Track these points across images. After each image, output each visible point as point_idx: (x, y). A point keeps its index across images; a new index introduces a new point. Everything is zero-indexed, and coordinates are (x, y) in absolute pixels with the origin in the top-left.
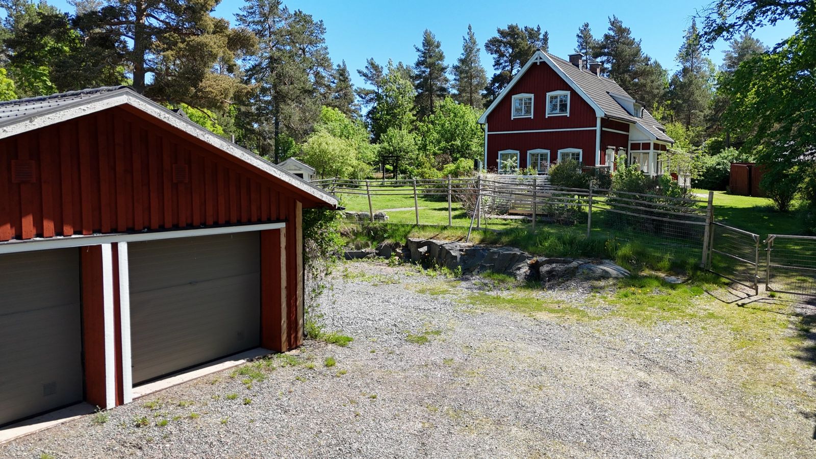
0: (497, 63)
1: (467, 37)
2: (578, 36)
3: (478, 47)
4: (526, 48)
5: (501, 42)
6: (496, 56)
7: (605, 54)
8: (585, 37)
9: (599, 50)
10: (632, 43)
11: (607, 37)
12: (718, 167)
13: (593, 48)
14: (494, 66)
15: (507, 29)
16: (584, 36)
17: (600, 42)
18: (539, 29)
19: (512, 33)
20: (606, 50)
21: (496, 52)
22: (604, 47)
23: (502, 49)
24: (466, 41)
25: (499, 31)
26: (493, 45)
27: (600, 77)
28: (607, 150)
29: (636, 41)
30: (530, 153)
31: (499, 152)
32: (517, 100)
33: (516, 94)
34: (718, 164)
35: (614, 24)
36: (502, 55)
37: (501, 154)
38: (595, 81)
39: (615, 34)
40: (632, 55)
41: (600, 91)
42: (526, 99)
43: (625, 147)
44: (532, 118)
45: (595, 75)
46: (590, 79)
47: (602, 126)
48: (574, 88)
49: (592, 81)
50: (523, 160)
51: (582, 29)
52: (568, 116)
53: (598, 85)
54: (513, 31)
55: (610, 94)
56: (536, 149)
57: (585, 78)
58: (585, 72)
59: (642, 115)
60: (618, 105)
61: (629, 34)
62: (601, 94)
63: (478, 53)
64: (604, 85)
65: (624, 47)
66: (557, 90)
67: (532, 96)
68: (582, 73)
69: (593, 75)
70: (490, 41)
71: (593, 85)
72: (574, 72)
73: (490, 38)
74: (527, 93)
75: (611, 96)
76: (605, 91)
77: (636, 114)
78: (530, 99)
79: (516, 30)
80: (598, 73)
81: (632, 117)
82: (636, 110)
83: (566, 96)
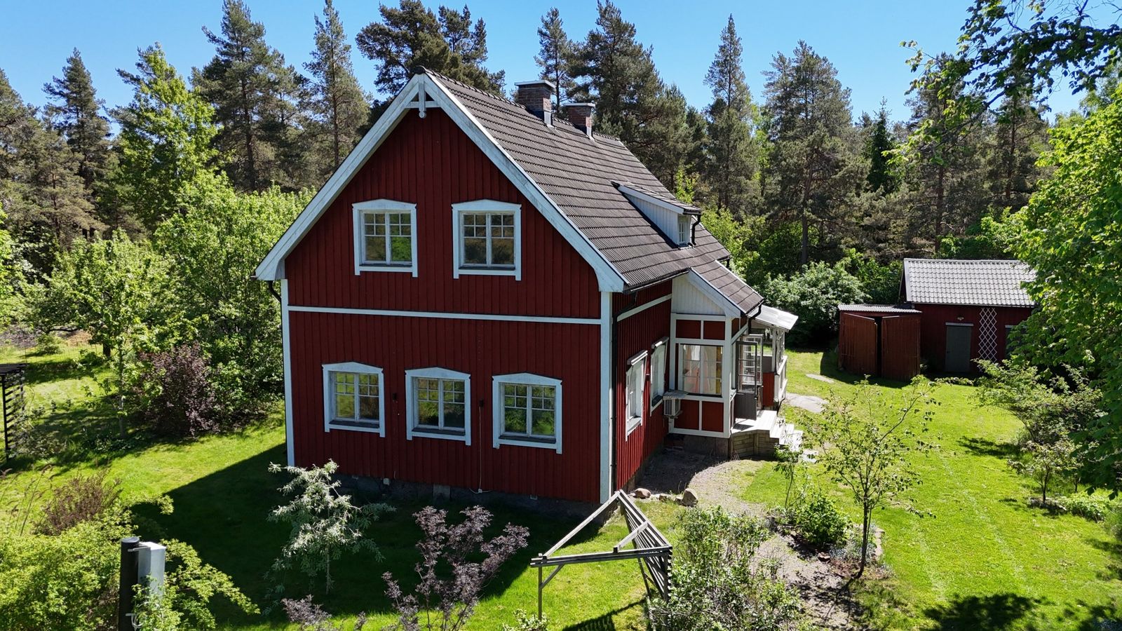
0: (384, 79)
1: (323, 19)
2: (541, 32)
3: (345, 42)
4: (436, 51)
5: (387, 34)
6: (381, 62)
7: (590, 71)
8: (553, 35)
9: (578, 62)
10: (636, 54)
11: (594, 38)
12: (803, 303)
13: (569, 57)
14: (377, 83)
15: (399, 7)
16: (551, 35)
17: (581, 47)
18: (467, 14)
19: (410, 17)
20: (592, 64)
21: (380, 54)
22: (588, 56)
23: (393, 48)
24: (322, 27)
25: (383, 11)
26: (373, 40)
27: (593, 138)
28: (628, 373)
29: (644, 49)
30: (413, 378)
31: (327, 368)
32: (368, 217)
33: (365, 200)
34: (803, 296)
35: (607, 14)
36: (392, 62)
37: (331, 373)
38: (584, 152)
39: (608, 33)
40: (640, 76)
41: (598, 187)
42: (394, 218)
43: (664, 334)
44: (415, 275)
45: (581, 132)
46: (570, 148)
47: (616, 311)
48: (528, 192)
49: (577, 156)
50: (396, 397)
51: (548, 19)
52: (518, 278)
53: (592, 166)
54: (411, 13)
55: (622, 189)
56: (429, 366)
57: (560, 152)
58: (559, 129)
59: (693, 238)
60: (644, 222)
61: (633, 36)
62: (603, 196)
63: (347, 55)
64: (604, 163)
65: (624, 60)
66: (483, 198)
67: (411, 209)
68: (551, 136)
69: (577, 134)
70: (367, 31)
71: (581, 170)
72: (529, 137)
73: (366, 24)
74: (395, 199)
75: (623, 194)
76: (610, 183)
77: (682, 237)
78: (406, 218)
79: (417, 12)
80: (589, 130)
81: (677, 253)
82: (682, 228)
83: (509, 219)
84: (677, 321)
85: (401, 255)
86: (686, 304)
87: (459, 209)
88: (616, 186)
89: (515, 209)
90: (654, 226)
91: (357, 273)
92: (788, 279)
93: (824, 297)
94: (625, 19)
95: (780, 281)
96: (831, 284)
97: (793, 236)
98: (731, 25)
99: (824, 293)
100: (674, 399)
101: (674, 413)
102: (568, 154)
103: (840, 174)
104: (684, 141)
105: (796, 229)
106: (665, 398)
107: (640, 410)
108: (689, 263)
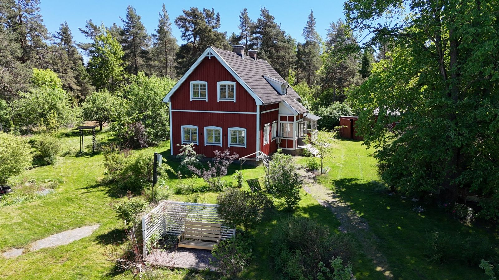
0: (184, 36)
1: (162, 13)
2: (240, 17)
3: (170, 22)
4: (204, 27)
5: (186, 19)
6: (183, 30)
7: (258, 32)
9: (254, 29)
10: (274, 27)
11: (259, 21)
12: (330, 116)
13: (251, 27)
14: (182, 37)
15: (190, 10)
16: (244, 19)
17: (255, 24)
18: (213, 11)
19: (194, 14)
20: (259, 30)
21: (183, 27)
22: (257, 27)
23: (187, 25)
24: (161, 16)
25: (184, 11)
26: (180, 22)
27: (257, 60)
28: (264, 128)
29: (278, 24)
30: (206, 129)
31: (182, 127)
32: (194, 85)
33: (193, 81)
34: (331, 114)
35: (264, 12)
36: (187, 30)
37: (183, 128)
38: (254, 66)
39: (264, 19)
40: (276, 35)
41: (257, 77)
42: (201, 85)
43: (276, 119)
44: (207, 101)
45: (253, 59)
46: (249, 65)
47: (261, 111)
48: (237, 79)
49: (251, 68)
50: (202, 134)
51: (243, 12)
52: (235, 102)
53: (256, 70)
54: (194, 12)
55: (265, 77)
56: (211, 126)
57: (246, 67)
58: (246, 59)
59: (287, 92)
60: (271, 87)
61: (274, 20)
62: (258, 79)
63: (170, 26)
64: (260, 69)
65: (270, 29)
66: (225, 80)
67: (206, 83)
68: (244, 62)
69: (252, 60)
70: (178, 18)
71: (252, 72)
72: (238, 63)
73: (178, 16)
74: (202, 80)
75: (265, 79)
76: (261, 75)
77: (283, 92)
78: (205, 86)
79: (196, 12)
80: (256, 58)
81: (280, 96)
82: (283, 89)
83: (233, 86)
84: (281, 116)
85: (203, 95)
86: (283, 111)
87: (219, 83)
88: (263, 76)
89: (234, 83)
90: (274, 88)
91: (191, 100)
92: (326, 108)
93: (338, 114)
94: (270, 14)
95: (323, 109)
96: (341, 109)
97: (331, 93)
98: (312, 13)
99: (338, 112)
100: (279, 138)
101: (279, 142)
102: (249, 67)
103: (347, 70)
104: (292, 58)
105: (331, 90)
106: (276, 138)
107: (268, 139)
108: (284, 99)
